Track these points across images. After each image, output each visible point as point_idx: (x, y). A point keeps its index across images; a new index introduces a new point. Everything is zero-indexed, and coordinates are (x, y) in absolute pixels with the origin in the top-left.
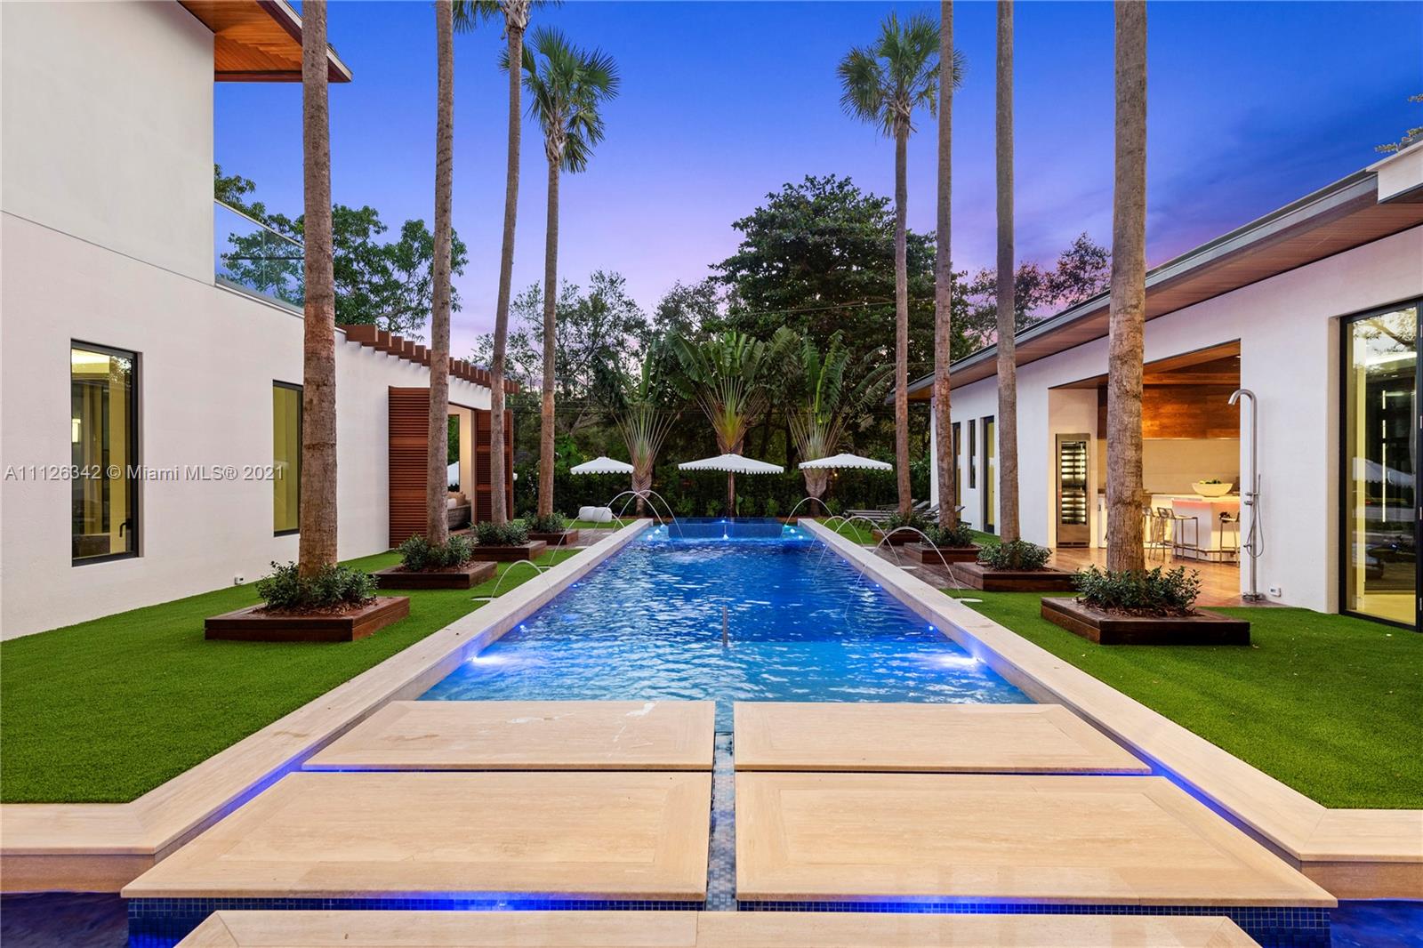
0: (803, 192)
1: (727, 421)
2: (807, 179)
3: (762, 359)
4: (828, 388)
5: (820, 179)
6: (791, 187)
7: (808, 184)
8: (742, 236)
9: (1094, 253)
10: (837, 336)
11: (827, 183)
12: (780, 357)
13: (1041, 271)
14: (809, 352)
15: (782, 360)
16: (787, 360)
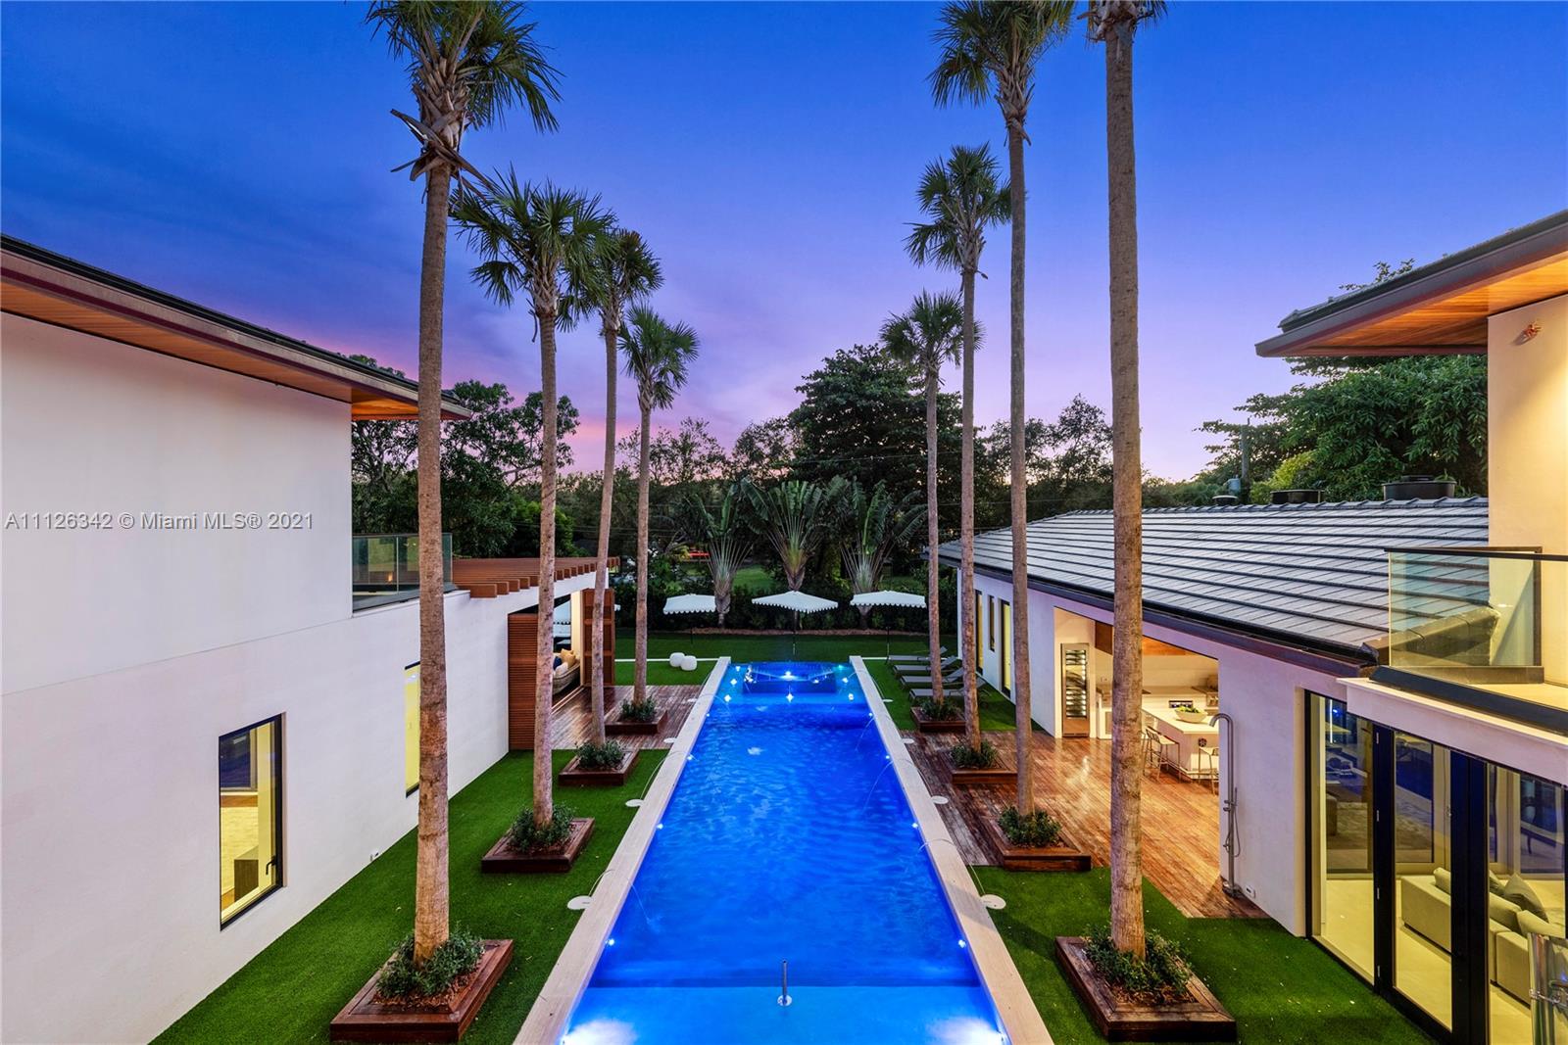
0: (852, 356)
1: (792, 551)
2: (856, 347)
3: (820, 502)
4: (874, 526)
5: (866, 347)
6: (842, 352)
7: (857, 350)
8: (804, 397)
9: (1089, 409)
10: (881, 485)
11: (873, 349)
12: (834, 499)
13: (1045, 424)
14: (857, 495)
15: (836, 503)
16: (840, 502)
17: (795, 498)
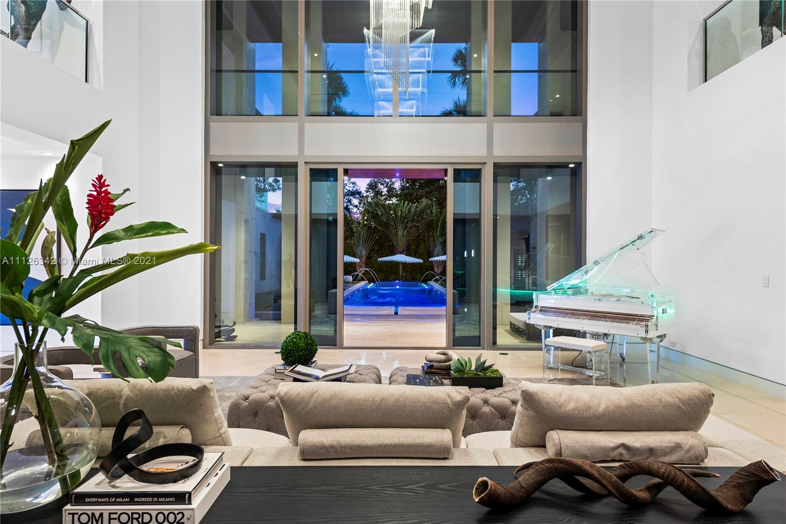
1: (399, 239)
3: (415, 212)
4: (444, 225)
12: (422, 211)
14: (435, 209)
15: (423, 213)
16: (425, 212)
17: (401, 210)
